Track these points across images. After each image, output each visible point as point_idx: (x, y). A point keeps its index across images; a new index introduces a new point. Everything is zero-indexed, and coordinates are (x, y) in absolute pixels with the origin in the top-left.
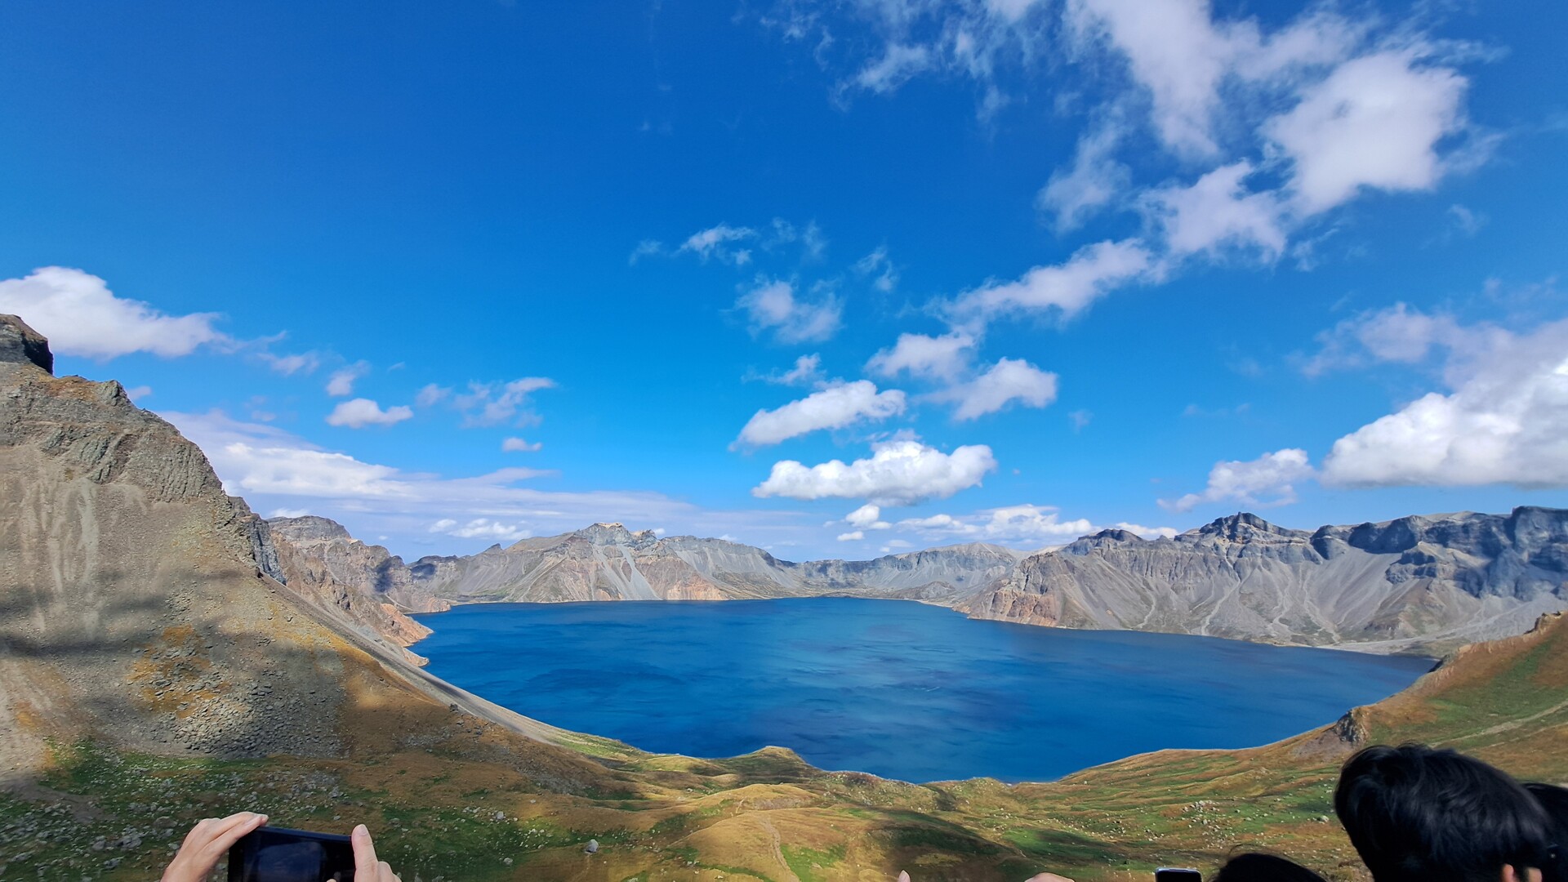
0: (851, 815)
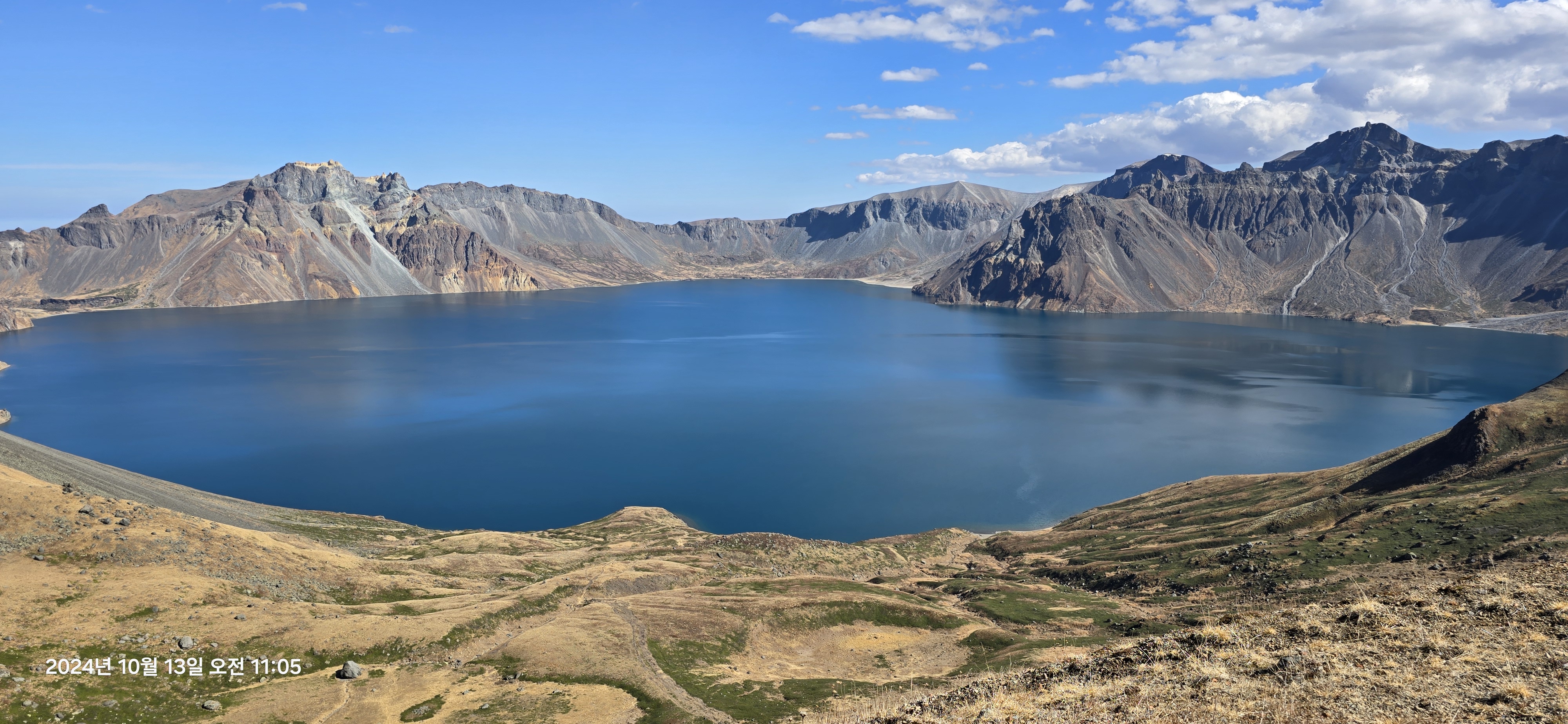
0: (753, 592)
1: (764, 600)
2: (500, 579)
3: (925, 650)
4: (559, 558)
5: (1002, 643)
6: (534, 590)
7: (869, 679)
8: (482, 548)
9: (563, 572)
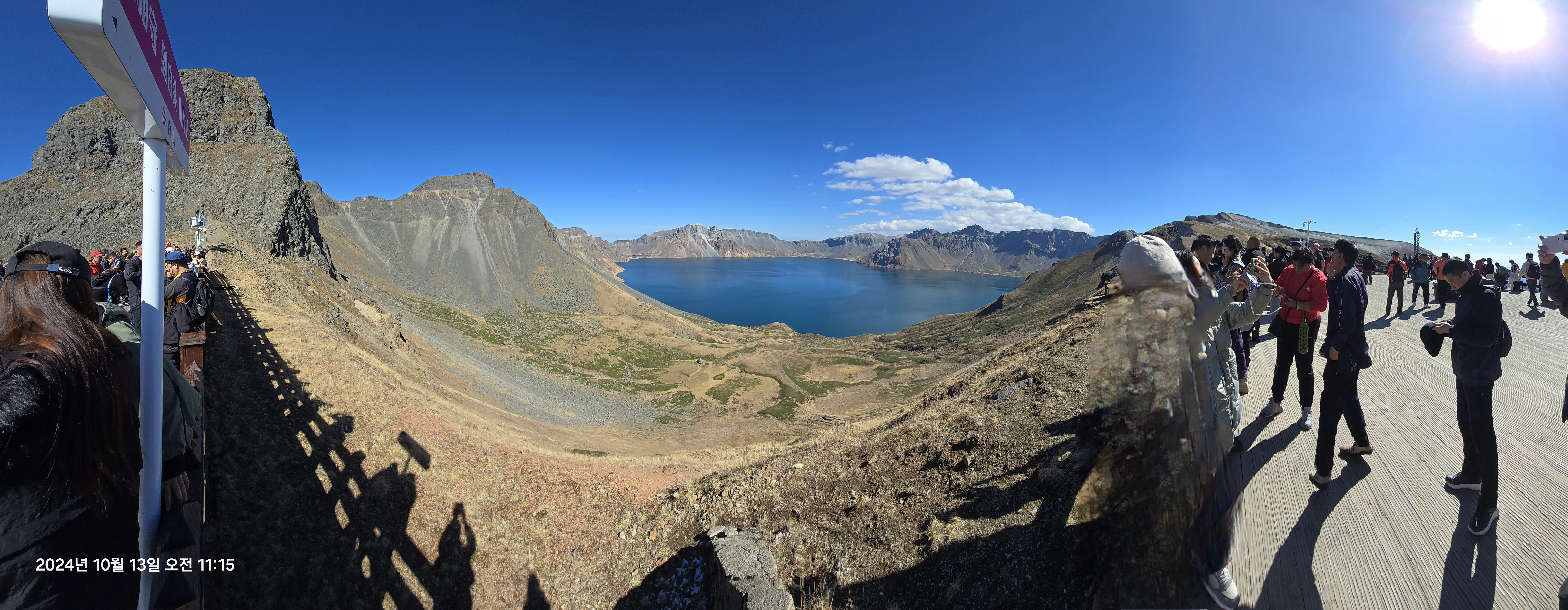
1: (815, 355)
2: (739, 340)
3: (864, 373)
4: (755, 336)
5: (887, 369)
6: (749, 345)
7: (847, 382)
8: (734, 330)
9: (756, 340)
